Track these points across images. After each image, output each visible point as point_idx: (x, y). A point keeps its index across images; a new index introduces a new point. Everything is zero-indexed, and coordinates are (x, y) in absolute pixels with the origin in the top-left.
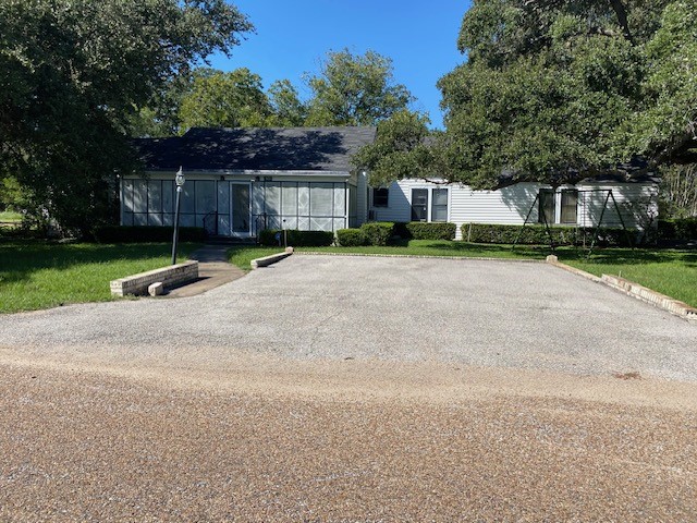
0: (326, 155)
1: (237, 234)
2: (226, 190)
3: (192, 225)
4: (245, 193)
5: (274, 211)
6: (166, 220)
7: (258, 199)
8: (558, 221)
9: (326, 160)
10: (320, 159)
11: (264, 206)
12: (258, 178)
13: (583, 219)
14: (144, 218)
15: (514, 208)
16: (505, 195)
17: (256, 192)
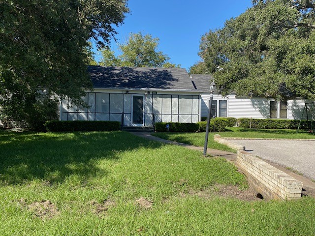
0: (168, 82)
1: (135, 125)
2: (129, 99)
3: (107, 120)
4: (140, 101)
5: (158, 112)
6: (90, 116)
7: (148, 105)
8: (278, 117)
9: (169, 84)
10: (165, 84)
11: (152, 109)
12: (149, 92)
13: (290, 116)
14: (76, 116)
15: (258, 109)
16: (253, 103)
17: (148, 100)
